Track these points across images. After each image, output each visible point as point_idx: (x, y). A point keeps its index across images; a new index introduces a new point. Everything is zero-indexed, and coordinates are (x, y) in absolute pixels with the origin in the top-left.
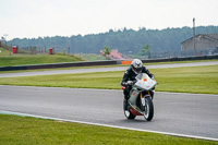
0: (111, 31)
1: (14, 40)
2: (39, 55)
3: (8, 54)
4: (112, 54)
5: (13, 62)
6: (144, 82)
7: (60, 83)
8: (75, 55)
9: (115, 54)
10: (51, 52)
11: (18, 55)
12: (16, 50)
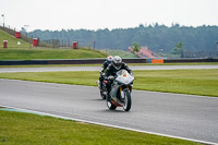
0: (141, 26)
1: (35, 31)
2: (61, 50)
3: (27, 47)
4: (141, 51)
5: (33, 55)
6: (124, 78)
7: (83, 81)
8: (101, 51)
9: (145, 52)
10: (75, 46)
11: (39, 49)
12: (36, 43)
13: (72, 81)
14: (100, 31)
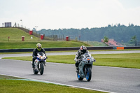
0: (109, 26)
1: (42, 30)
2: (58, 41)
3: (37, 40)
4: (109, 42)
8: (84, 42)
10: (68, 39)
12: (43, 37)
13: (66, 61)
14: (83, 29)
